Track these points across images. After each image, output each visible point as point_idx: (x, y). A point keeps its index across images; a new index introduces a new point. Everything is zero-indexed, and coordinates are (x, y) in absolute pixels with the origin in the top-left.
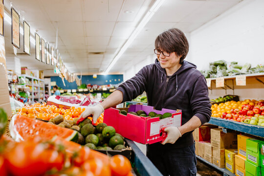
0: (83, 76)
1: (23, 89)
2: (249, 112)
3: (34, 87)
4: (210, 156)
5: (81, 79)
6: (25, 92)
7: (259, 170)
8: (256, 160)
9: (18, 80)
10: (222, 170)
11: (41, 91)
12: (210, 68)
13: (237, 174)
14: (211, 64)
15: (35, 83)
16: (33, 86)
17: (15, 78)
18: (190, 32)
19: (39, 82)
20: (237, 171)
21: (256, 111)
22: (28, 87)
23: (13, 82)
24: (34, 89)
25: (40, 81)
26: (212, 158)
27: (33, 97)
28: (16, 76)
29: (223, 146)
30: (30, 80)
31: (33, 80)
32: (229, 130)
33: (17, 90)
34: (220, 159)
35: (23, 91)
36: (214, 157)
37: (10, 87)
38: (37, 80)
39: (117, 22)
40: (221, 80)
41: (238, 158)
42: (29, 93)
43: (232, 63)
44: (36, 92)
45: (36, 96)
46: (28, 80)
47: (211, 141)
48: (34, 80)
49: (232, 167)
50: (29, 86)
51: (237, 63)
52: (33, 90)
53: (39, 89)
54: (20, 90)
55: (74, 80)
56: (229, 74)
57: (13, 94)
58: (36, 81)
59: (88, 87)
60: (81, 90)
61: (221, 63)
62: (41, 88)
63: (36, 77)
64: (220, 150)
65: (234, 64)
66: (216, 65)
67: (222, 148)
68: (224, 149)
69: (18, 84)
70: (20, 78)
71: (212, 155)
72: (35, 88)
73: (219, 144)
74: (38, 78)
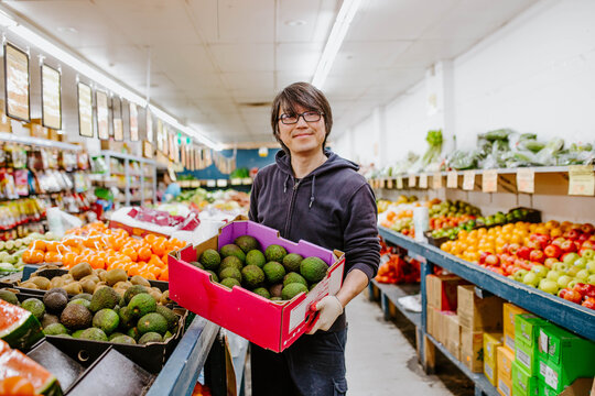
0: (239, 151)
1: (104, 183)
2: (533, 253)
3: (131, 175)
4: (457, 344)
5: (233, 158)
6: (108, 189)
7: (535, 385)
8: (529, 361)
9: (89, 163)
10: (475, 377)
11: (148, 184)
12: (478, 145)
13: (499, 388)
14: (480, 138)
15: (133, 167)
16: (127, 173)
17: (83, 161)
18: (453, 59)
19: (142, 165)
20: (499, 383)
21: (550, 251)
22: (115, 178)
23: (80, 169)
24: (131, 182)
25: (146, 164)
26: (460, 349)
27: (129, 197)
28: (85, 156)
29: (480, 325)
30: (121, 161)
31: (127, 162)
32: (485, 293)
33: (89, 184)
34: (472, 353)
35: (104, 187)
36: (464, 347)
37: (73, 180)
38: (138, 162)
39: (277, 44)
40: (491, 175)
41: (502, 354)
42: (115, 191)
43: (523, 135)
44: (134, 186)
45: (136, 196)
46: (115, 162)
47: (459, 313)
48: (131, 162)
49: (492, 373)
50: (119, 175)
51: (534, 137)
52: (128, 183)
53: (143, 179)
54: (95, 184)
55: (209, 163)
56: (508, 163)
57: (79, 194)
58: (135, 165)
59: (252, 174)
60: (236, 181)
61: (502, 135)
62: (148, 179)
63: (135, 154)
64: (472, 333)
65: (529, 138)
66: (492, 140)
67: (476, 329)
68: (480, 332)
69: (91, 172)
70: (94, 159)
71: (461, 344)
72: (134, 179)
73: (471, 319)
74: (139, 157)
